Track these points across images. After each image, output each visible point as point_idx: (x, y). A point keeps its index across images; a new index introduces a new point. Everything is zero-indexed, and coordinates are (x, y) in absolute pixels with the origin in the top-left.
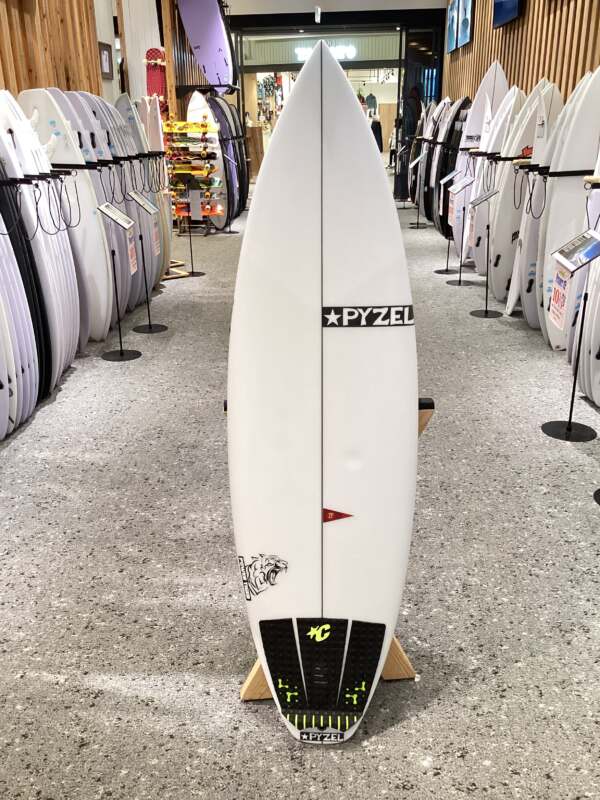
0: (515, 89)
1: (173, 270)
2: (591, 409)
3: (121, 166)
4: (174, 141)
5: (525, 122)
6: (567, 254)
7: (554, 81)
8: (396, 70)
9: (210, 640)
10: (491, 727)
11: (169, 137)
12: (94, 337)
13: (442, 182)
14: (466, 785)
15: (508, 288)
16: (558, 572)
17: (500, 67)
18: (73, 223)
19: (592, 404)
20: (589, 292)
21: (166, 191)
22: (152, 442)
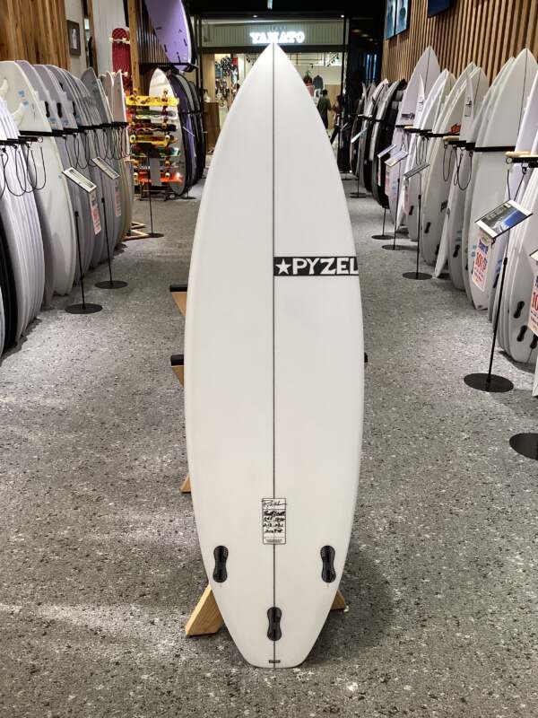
0: (446, 72)
1: (134, 231)
2: (508, 363)
3: (86, 134)
4: (137, 114)
5: (455, 101)
6: (490, 222)
7: (481, 66)
8: (340, 54)
9: (156, 573)
10: (412, 654)
11: (133, 110)
12: (58, 291)
13: (379, 156)
14: (388, 708)
15: (437, 253)
16: (477, 512)
17: (433, 52)
18: (39, 185)
19: (510, 358)
20: (508, 257)
21: (128, 159)
22: (109, 389)
